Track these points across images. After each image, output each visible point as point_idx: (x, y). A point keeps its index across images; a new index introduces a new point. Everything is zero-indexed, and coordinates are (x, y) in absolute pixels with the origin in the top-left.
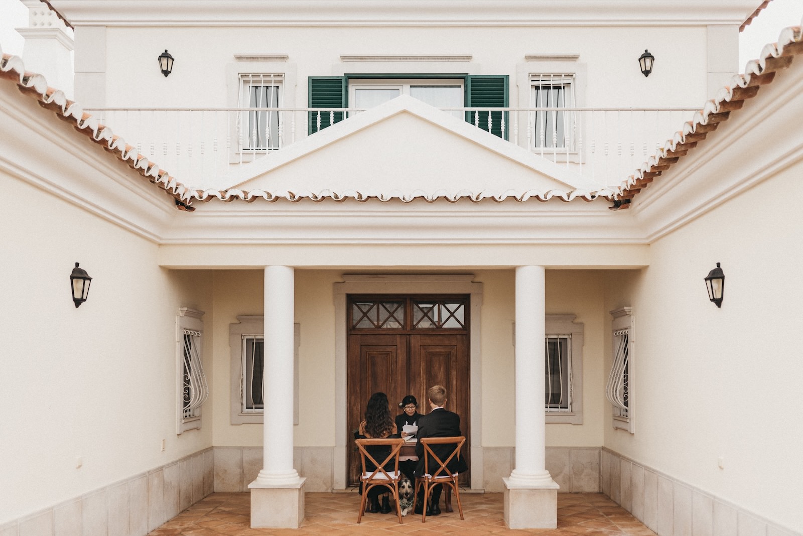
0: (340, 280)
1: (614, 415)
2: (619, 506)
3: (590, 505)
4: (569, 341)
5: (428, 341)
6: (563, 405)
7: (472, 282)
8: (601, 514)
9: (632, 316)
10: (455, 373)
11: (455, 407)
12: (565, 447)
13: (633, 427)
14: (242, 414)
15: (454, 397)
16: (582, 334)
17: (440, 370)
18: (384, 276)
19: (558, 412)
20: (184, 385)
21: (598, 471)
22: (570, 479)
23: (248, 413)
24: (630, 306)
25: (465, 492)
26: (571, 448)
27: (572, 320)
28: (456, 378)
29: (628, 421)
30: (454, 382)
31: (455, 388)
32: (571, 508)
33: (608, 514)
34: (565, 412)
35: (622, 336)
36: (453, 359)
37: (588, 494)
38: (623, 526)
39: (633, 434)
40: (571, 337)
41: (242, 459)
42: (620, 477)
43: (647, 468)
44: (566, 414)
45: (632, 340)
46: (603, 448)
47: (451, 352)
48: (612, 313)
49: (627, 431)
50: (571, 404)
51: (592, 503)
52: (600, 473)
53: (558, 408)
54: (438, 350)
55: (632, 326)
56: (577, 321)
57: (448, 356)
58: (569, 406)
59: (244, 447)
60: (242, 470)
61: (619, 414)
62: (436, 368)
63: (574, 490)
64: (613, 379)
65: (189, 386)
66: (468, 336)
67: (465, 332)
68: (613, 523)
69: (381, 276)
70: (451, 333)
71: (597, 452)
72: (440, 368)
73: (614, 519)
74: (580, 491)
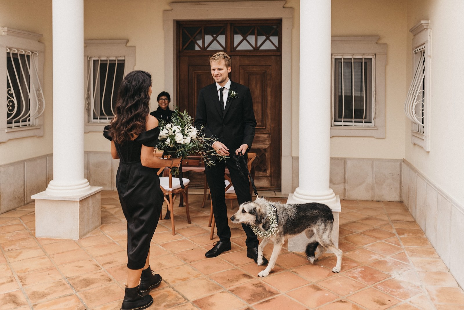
0: (168, 8)
1: (413, 131)
2: (414, 222)
3: (386, 218)
4: (373, 60)
5: (246, 62)
6: (367, 120)
7: (283, 7)
8: (394, 231)
9: (429, 30)
10: (270, 89)
11: (269, 120)
12: (368, 159)
13: (428, 145)
14: (89, 124)
15: (269, 111)
16: (386, 54)
17: (257, 87)
18: (205, 3)
19: (362, 126)
20: (8, 98)
21: (399, 182)
22: (372, 188)
23: (94, 123)
24: (428, 19)
25: (276, 196)
26: (373, 160)
27: (376, 41)
28: (271, 95)
29: (424, 138)
30: (269, 98)
31: (270, 103)
32: (365, 222)
33: (400, 232)
34: (368, 127)
35: (421, 52)
36: (268, 77)
37: (389, 203)
38: (413, 252)
39: (429, 152)
40: (374, 56)
41: (89, 161)
42: (416, 193)
43: (440, 192)
44: (369, 128)
45: (429, 55)
46: (404, 161)
47: (266, 71)
48: (412, 31)
49: (423, 148)
50: (374, 118)
51: (389, 215)
52: (401, 183)
53: (362, 122)
54: (255, 69)
55: (429, 40)
56: (381, 42)
57: (264, 75)
58: (373, 121)
59: (90, 152)
60: (89, 171)
61: (417, 131)
62: (253, 86)
63: (376, 199)
64: (412, 96)
65: (12, 99)
66: (280, 56)
67: (278, 53)
68: (403, 247)
69: (203, 3)
70: (266, 54)
71: (399, 164)
72: (256, 86)
73: (405, 241)
74: (382, 200)
